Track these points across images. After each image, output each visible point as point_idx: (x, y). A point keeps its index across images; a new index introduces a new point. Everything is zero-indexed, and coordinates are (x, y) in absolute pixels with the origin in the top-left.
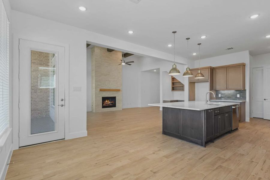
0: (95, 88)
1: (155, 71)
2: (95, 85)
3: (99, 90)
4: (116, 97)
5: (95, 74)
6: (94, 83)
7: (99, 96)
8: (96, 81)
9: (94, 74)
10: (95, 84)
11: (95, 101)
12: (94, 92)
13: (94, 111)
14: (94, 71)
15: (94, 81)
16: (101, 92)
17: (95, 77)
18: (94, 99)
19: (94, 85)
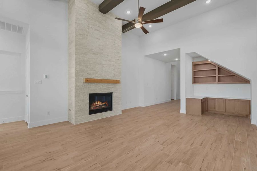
0: (76, 76)
1: (165, 55)
2: (76, 70)
3: (82, 80)
4: (112, 93)
5: (76, 49)
6: (74, 66)
7: (85, 93)
8: (76, 63)
9: (73, 49)
10: (76, 68)
11: (76, 101)
12: (73, 85)
13: (73, 122)
14: (74, 44)
15: (73, 62)
16: (86, 84)
17: (74, 55)
18: (73, 98)
19: (73, 71)
